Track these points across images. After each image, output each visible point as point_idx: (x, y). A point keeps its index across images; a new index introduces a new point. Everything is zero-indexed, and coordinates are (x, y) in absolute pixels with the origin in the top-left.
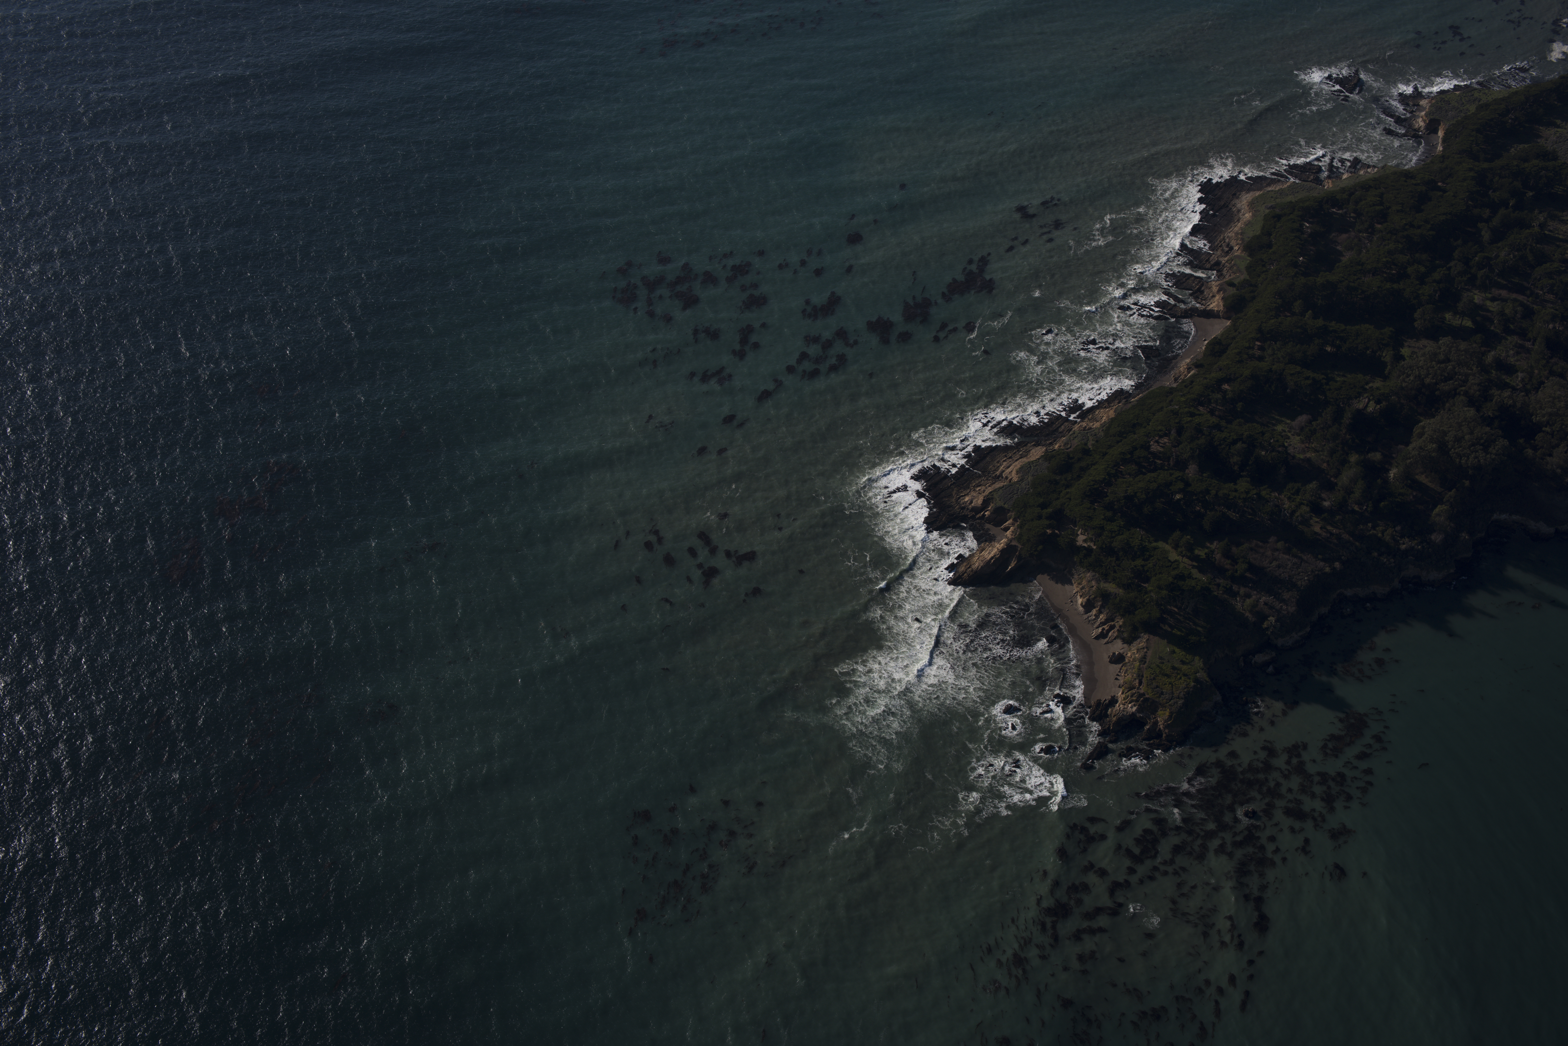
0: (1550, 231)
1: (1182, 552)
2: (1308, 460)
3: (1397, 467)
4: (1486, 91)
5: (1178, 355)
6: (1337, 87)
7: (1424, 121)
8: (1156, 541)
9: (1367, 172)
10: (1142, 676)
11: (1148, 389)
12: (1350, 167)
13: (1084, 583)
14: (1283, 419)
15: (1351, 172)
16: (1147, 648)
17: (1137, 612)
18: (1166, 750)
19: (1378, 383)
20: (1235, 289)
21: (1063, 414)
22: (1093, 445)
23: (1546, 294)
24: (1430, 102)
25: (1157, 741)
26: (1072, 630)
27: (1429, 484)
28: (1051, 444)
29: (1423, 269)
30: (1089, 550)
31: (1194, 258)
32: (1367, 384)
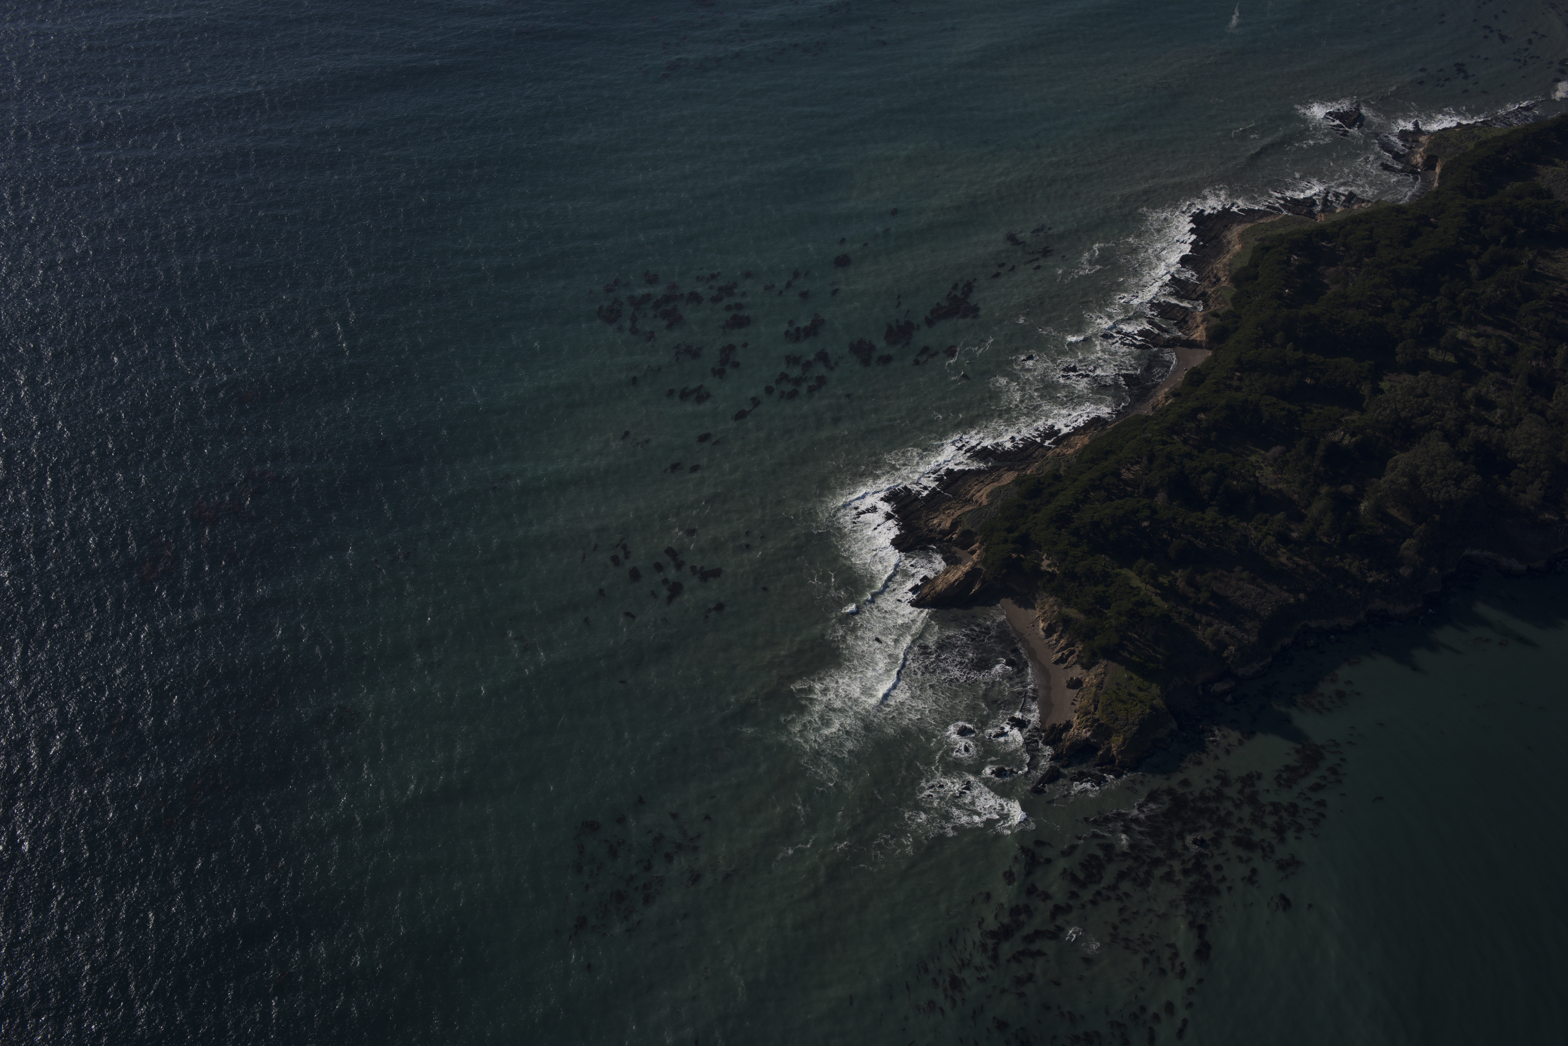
0: (1540, 269)
1: (1145, 579)
2: (1280, 491)
3: (1368, 499)
4: (1487, 129)
5: (1158, 384)
6: (1337, 122)
7: (1422, 157)
8: (1121, 568)
9: (1361, 207)
10: (1098, 702)
11: (1125, 417)
12: (1344, 201)
13: (1047, 607)
14: (1257, 450)
15: (1345, 206)
16: (1104, 673)
17: (1096, 638)
18: (1118, 776)
19: (1355, 416)
20: (1218, 320)
21: (1038, 440)
22: (1065, 471)
23: (1532, 331)
24: (1429, 138)
25: (1109, 767)
26: (1032, 654)
27: (1401, 518)
28: (1024, 469)
29: (1407, 304)
30: (1053, 575)
31: (1181, 289)
32: (1342, 416)
